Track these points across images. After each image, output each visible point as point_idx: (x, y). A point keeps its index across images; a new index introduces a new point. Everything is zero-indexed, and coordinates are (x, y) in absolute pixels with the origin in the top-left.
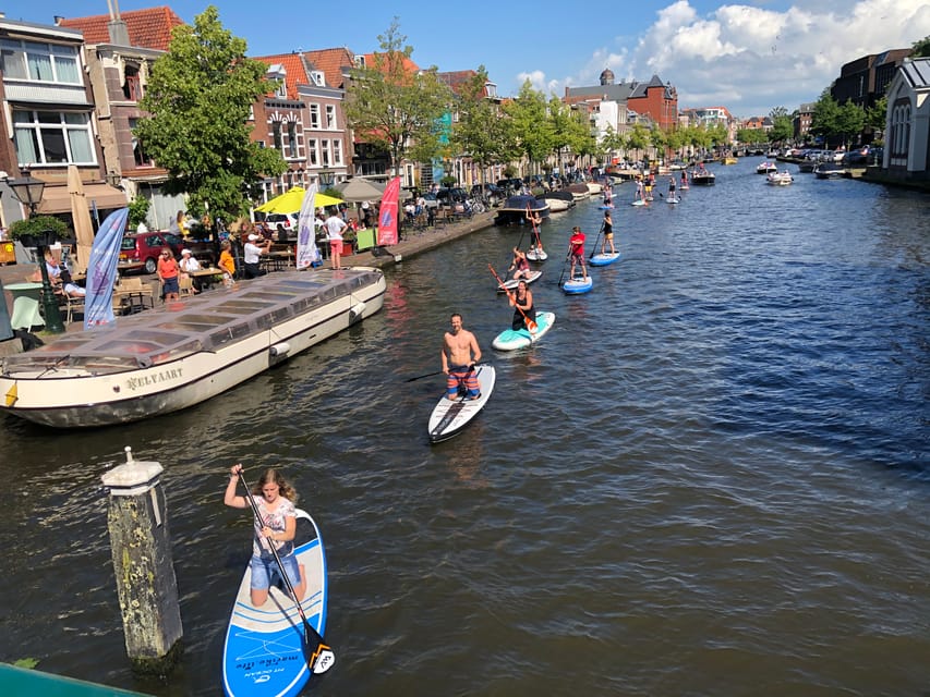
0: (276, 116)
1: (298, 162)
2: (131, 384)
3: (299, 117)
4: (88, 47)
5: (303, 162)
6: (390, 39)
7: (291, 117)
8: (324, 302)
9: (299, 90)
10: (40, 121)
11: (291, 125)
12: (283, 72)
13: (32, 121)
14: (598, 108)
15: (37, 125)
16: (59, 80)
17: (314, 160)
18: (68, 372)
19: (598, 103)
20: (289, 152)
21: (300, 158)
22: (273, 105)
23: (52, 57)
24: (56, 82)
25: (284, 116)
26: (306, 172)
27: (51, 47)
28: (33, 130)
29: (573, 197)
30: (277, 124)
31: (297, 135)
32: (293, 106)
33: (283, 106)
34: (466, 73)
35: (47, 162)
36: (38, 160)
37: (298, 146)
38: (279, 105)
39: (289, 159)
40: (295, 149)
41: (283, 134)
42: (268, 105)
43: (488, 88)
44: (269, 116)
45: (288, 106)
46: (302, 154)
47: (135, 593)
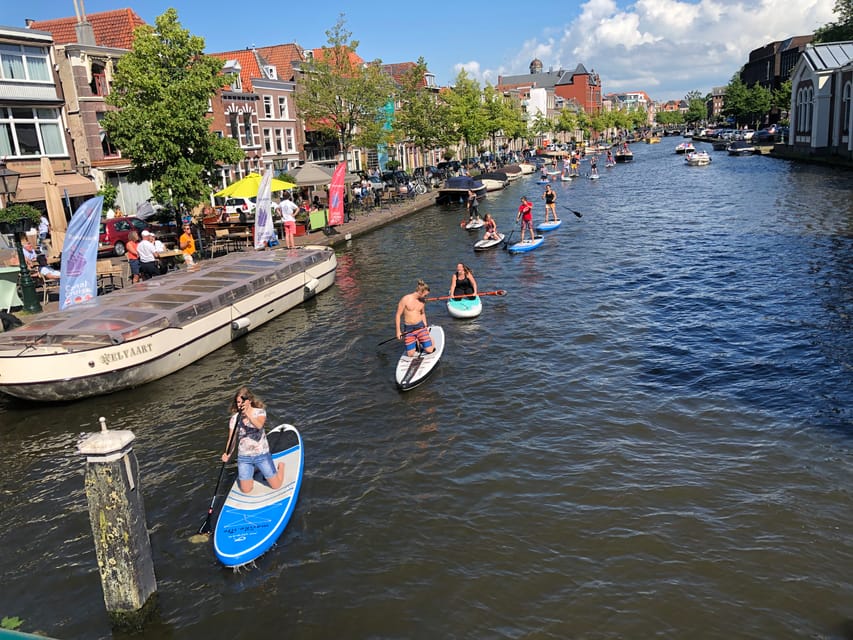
0: (233, 107)
1: (253, 150)
2: (105, 360)
3: (253, 108)
4: (57, 47)
5: (259, 149)
6: (337, 34)
7: (247, 108)
8: (281, 279)
9: (253, 83)
10: (14, 117)
11: (247, 116)
12: (238, 67)
13: (7, 117)
14: (529, 95)
15: (12, 120)
16: (31, 79)
17: (268, 148)
18: (47, 350)
19: (529, 90)
20: (245, 141)
21: (255, 146)
22: (230, 98)
23: (24, 57)
24: (28, 80)
25: (240, 107)
26: (261, 158)
27: (22, 48)
28: (8, 125)
29: (506, 178)
30: (233, 115)
31: (253, 125)
32: (248, 99)
33: (239, 98)
34: (407, 65)
35: (22, 154)
36: (14, 153)
37: (254, 135)
38: (235, 98)
39: (246, 147)
40: (250, 138)
41: (239, 125)
42: (225, 97)
43: (427, 78)
44: (226, 107)
45: (243, 98)
46: (257, 142)
47: (112, 552)
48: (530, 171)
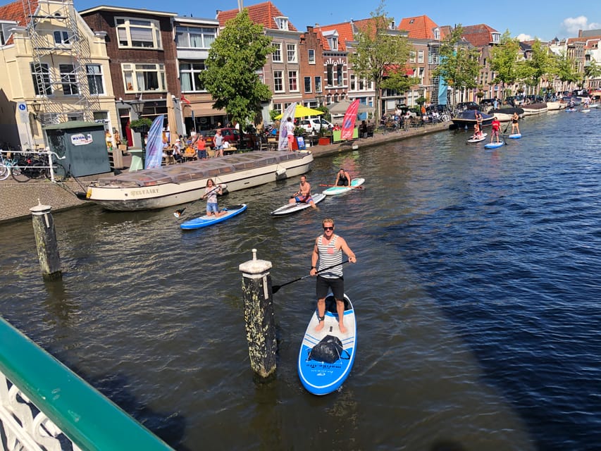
0: (330, 61)
1: (342, 89)
2: (133, 193)
3: (345, 61)
4: (221, 28)
5: (346, 88)
6: (378, 14)
7: (340, 61)
9: (347, 45)
10: (194, 69)
11: (339, 68)
12: (337, 34)
13: (190, 69)
14: (597, 46)
15: (192, 71)
16: (205, 47)
17: (353, 87)
19: (597, 42)
20: (338, 82)
21: (344, 86)
22: (329, 55)
23: (202, 35)
24: (203, 48)
25: (335, 61)
26: (347, 95)
28: (190, 74)
29: (523, 112)
30: (330, 66)
31: (343, 72)
32: (342, 55)
33: (335, 55)
34: (479, 26)
35: (197, 89)
36: (192, 89)
37: (343, 79)
38: (332, 55)
39: (337, 87)
40: (341, 81)
41: (334, 72)
42: (325, 55)
43: (494, 36)
44: (325, 61)
45: (338, 55)
46: (345, 84)
48: (558, 108)
